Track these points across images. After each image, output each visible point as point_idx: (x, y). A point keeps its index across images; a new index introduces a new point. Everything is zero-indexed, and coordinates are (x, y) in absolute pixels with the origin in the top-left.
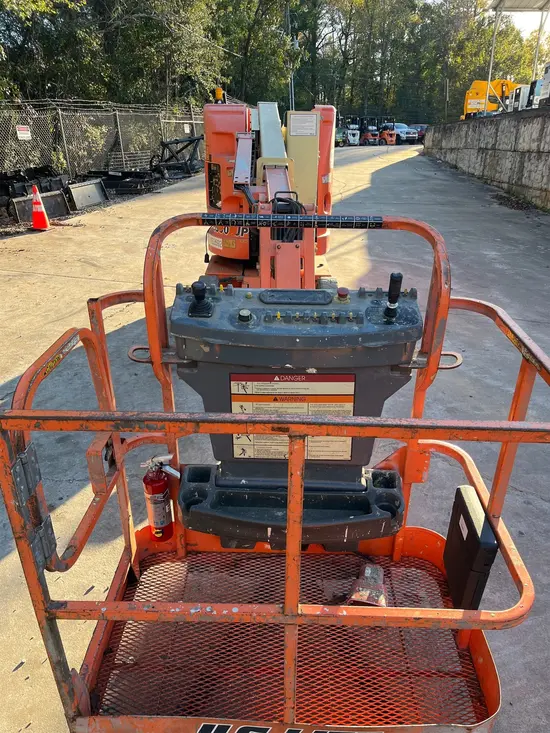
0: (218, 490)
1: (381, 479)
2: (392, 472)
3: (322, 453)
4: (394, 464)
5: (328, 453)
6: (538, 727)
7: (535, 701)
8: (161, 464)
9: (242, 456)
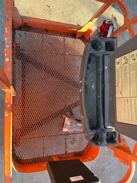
0: (101, 56)
1: (114, 136)
2: (117, 142)
3: (119, 106)
4: (122, 144)
5: (119, 110)
6: (33, 178)
7: (42, 179)
8: (113, 25)
9: (116, 63)
